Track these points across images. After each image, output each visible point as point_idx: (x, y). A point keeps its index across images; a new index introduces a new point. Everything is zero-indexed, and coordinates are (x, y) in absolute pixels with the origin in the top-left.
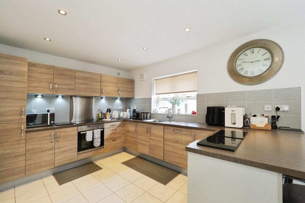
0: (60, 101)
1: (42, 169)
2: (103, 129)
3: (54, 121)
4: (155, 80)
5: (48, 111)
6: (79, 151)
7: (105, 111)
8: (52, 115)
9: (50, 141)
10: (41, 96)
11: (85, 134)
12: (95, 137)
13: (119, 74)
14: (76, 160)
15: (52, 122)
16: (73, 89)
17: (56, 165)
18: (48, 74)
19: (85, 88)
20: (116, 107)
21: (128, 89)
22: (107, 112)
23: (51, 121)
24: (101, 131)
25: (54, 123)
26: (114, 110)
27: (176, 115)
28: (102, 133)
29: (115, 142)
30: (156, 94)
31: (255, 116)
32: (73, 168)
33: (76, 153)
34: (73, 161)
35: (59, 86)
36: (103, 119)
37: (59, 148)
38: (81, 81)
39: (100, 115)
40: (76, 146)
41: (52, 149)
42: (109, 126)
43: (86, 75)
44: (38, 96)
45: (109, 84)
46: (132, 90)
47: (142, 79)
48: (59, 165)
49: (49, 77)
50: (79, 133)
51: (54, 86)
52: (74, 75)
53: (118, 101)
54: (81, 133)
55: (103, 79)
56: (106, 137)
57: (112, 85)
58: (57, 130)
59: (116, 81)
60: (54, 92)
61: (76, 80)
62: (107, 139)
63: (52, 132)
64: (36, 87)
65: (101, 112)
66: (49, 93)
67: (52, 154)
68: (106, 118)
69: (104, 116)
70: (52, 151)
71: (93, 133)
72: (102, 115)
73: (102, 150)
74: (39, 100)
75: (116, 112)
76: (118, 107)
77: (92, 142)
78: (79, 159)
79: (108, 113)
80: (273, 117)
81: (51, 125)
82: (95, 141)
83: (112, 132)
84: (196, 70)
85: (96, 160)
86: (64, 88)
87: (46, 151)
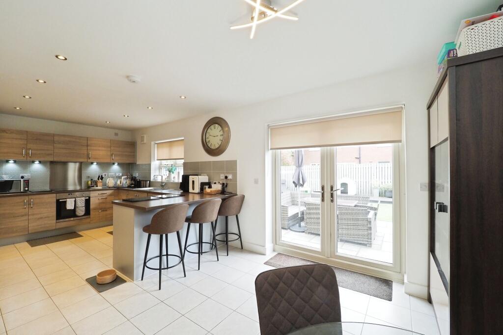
0: (37, 166)
1: (14, 235)
2: (88, 198)
3: (28, 187)
4: (157, 144)
5: (22, 177)
6: (57, 219)
7: (96, 179)
8: (27, 182)
9: (23, 207)
10: (13, 162)
11: (65, 202)
12: (77, 206)
13: (116, 134)
14: (54, 228)
15: (26, 189)
16: (51, 154)
17: (30, 232)
18: (21, 139)
19: (67, 153)
20: (112, 174)
21: (126, 153)
22: (98, 179)
23: (24, 188)
24: (86, 200)
25: (28, 190)
26: (109, 178)
27: (171, 183)
28: (88, 202)
29: (105, 213)
30: (157, 160)
31: (215, 183)
32: (51, 237)
33: (55, 221)
34: (51, 228)
35: (33, 152)
36: (93, 187)
37: (33, 215)
38: (60, 146)
39: (90, 182)
40: (54, 213)
41: (26, 215)
42: (97, 194)
43: (67, 139)
44: (10, 162)
45: (100, 148)
46: (132, 154)
47: (143, 142)
48: (33, 232)
49: (22, 143)
50: (58, 201)
51: (28, 151)
52: (53, 139)
53: (116, 167)
54: (60, 200)
55: (89, 142)
56: (92, 206)
57: (103, 149)
58: (30, 197)
59: (109, 144)
60: (28, 157)
61: (55, 145)
62: (95, 209)
63: (26, 199)
64: (7, 153)
65: (92, 180)
66: (22, 158)
67: (26, 220)
68: (97, 186)
69: (96, 184)
70: (26, 218)
71: (75, 201)
72: (92, 183)
73: (88, 220)
74: (11, 166)
75: (111, 179)
76: (115, 174)
77: (74, 211)
78: (57, 227)
79: (100, 180)
80: (223, 184)
81: (25, 191)
82: (77, 209)
83: (101, 201)
84: (183, 138)
85: (80, 231)
86: (40, 154)
87: (18, 216)
